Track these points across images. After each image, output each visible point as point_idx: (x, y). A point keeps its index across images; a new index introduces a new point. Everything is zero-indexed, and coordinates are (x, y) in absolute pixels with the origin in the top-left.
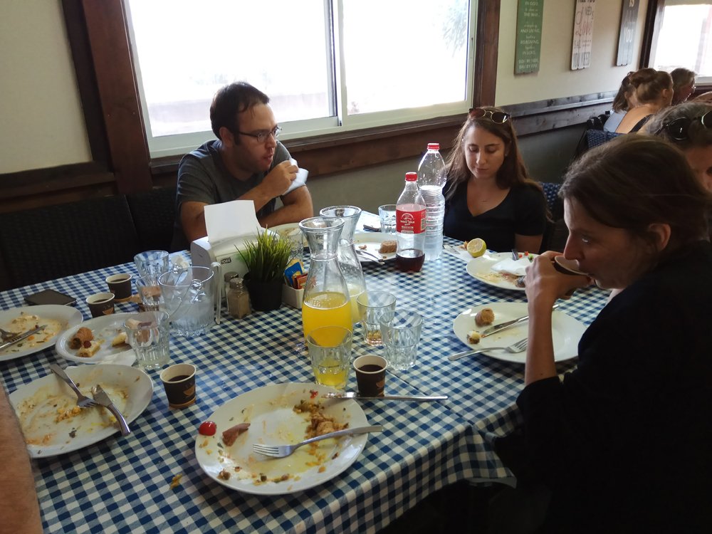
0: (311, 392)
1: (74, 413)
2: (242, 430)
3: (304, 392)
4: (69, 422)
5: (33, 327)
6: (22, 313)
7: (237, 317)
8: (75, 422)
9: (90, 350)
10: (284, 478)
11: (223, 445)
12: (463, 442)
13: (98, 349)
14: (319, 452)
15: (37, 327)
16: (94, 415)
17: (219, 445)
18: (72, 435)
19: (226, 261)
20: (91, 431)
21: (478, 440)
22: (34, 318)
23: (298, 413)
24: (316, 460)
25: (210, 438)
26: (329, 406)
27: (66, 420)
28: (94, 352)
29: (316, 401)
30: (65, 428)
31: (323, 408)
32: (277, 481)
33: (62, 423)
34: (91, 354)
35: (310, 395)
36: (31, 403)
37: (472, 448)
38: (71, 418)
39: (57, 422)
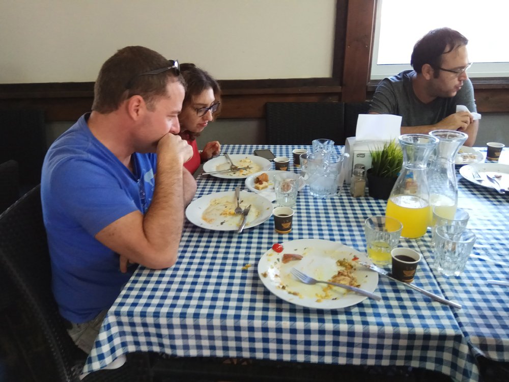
0: (355, 256)
1: (230, 214)
2: (297, 258)
3: (351, 254)
4: (225, 217)
5: (246, 166)
6: (246, 158)
7: (353, 196)
8: (228, 218)
9: (261, 186)
10: (295, 294)
11: (281, 260)
12: (449, 344)
13: (266, 187)
14: (330, 292)
15: (248, 167)
16: (238, 218)
17: (278, 260)
18: (222, 223)
19: (362, 155)
20: (231, 224)
21: (465, 349)
22: (250, 162)
23: (338, 265)
24: (324, 295)
25: (276, 253)
26: (360, 270)
27: (225, 215)
28: (263, 188)
29: (353, 263)
30: (222, 219)
31: (355, 269)
32: (290, 293)
33: (222, 216)
34: (260, 189)
35: (353, 258)
36: (217, 202)
37: (456, 353)
38: (228, 216)
39: (221, 214)
